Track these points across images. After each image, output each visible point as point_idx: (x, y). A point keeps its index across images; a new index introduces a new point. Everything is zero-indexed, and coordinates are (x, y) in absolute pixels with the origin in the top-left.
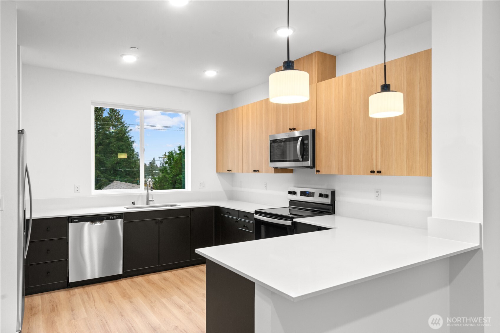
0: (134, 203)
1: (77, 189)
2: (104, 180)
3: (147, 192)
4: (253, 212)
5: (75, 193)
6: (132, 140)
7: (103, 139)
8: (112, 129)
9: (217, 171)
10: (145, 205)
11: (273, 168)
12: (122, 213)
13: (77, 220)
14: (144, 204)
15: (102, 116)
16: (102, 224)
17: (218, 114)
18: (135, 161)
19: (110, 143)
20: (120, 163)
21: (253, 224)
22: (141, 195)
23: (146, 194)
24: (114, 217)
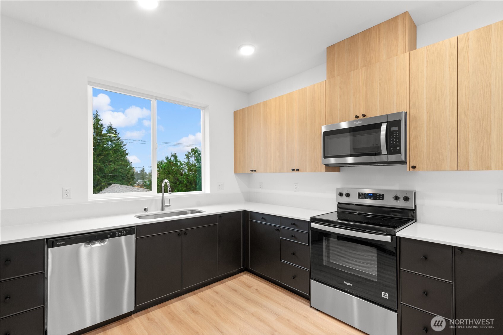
0: (146, 210)
1: (66, 194)
2: (103, 184)
3: (162, 196)
4: (308, 219)
5: (63, 199)
6: (127, 152)
7: (102, 151)
8: (110, 143)
9: (236, 172)
10: (160, 212)
11: (325, 165)
12: (134, 226)
13: (61, 243)
14: (157, 210)
15: (101, 132)
16: (103, 244)
17: (236, 111)
18: (129, 169)
19: (108, 154)
20: (117, 170)
21: (308, 235)
22: (154, 200)
23: (161, 198)
24: (121, 233)
